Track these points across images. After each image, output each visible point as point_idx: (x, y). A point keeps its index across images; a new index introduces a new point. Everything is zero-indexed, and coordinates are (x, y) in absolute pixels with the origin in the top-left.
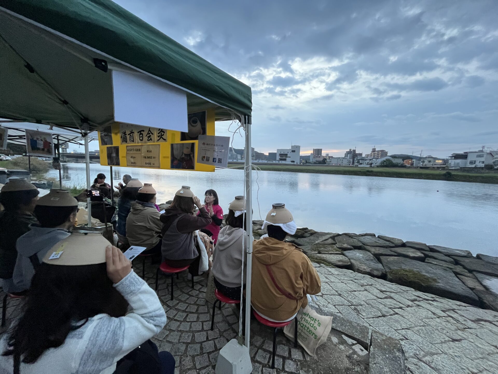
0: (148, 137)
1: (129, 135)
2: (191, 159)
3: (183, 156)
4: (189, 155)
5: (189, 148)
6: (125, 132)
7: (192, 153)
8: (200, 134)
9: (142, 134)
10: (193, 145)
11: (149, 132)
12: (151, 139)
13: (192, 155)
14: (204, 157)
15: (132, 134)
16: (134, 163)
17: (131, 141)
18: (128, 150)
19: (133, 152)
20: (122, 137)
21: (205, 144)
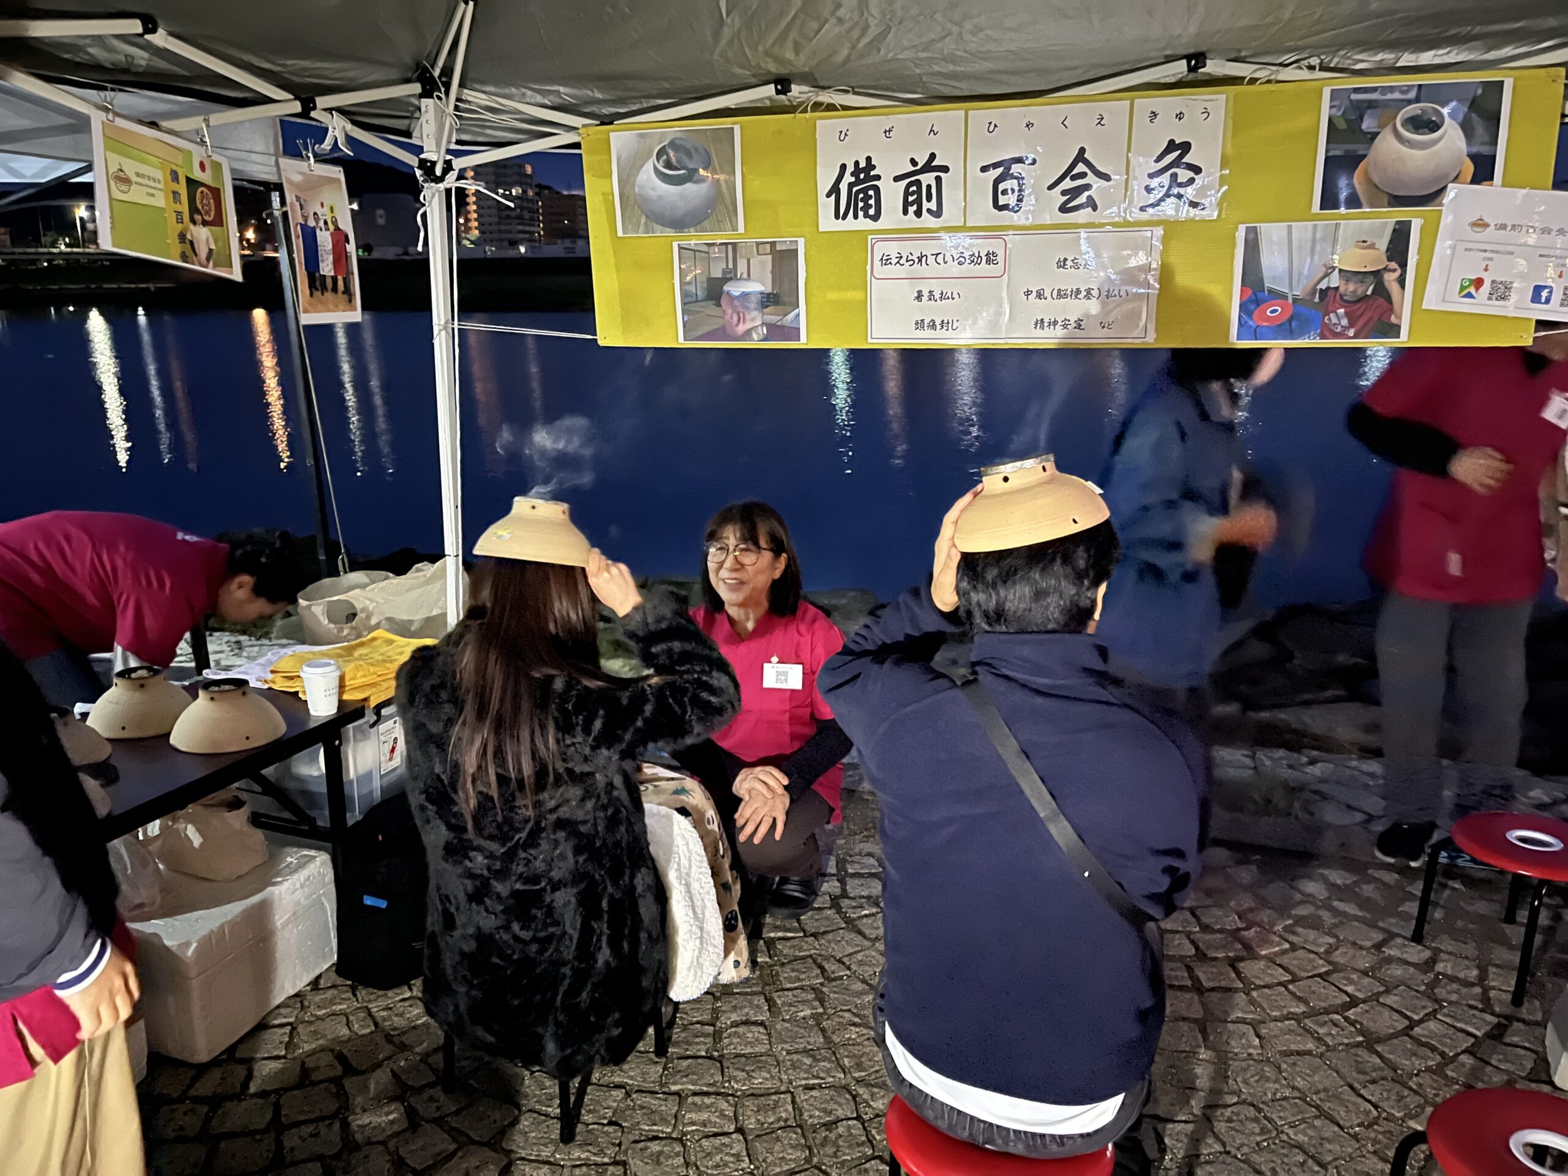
0: (1064, 193)
1: (897, 179)
2: (1381, 290)
3: (1335, 281)
4: (1377, 274)
5: (1372, 246)
6: (870, 166)
7: (1393, 265)
8: (1456, 179)
9: (1019, 178)
10: (1404, 228)
11: (1081, 168)
12: (1092, 204)
13: (1390, 279)
14: (1478, 283)
15: (927, 179)
16: (939, 327)
17: (919, 214)
18: (885, 261)
19: (933, 269)
20: (835, 191)
21: (1486, 225)
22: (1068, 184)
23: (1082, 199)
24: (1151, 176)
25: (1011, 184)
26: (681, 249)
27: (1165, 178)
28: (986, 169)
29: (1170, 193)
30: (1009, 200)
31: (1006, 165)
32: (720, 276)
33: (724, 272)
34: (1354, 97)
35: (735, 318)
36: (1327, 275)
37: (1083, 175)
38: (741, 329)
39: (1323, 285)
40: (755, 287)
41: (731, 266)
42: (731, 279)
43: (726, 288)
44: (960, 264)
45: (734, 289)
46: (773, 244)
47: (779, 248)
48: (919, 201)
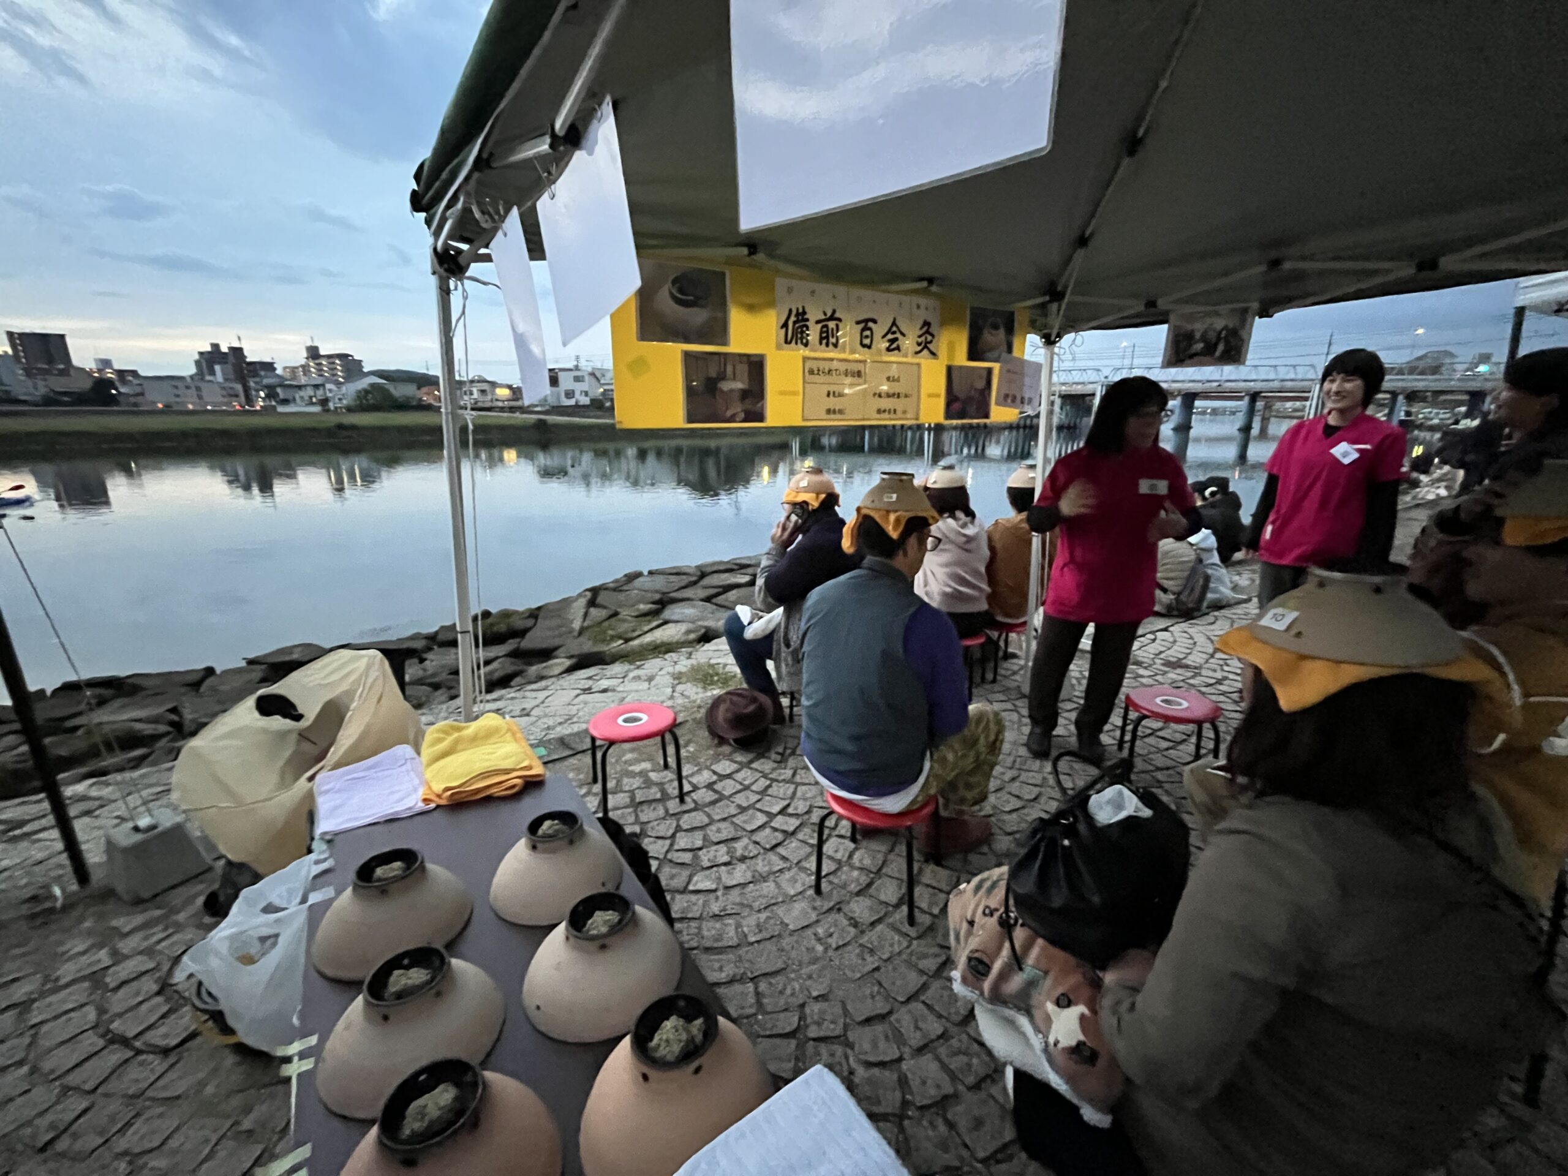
0: (889, 341)
1: (818, 322)
3: (973, 393)
5: (982, 378)
6: (804, 313)
9: (870, 329)
10: (990, 371)
11: (894, 329)
12: (898, 348)
14: (1007, 395)
15: (832, 325)
16: (837, 413)
17: (827, 345)
18: (811, 372)
19: (833, 378)
20: (785, 325)
21: (1010, 372)
22: (890, 336)
23: (894, 346)
24: (920, 336)
25: (868, 333)
26: (687, 355)
27: (923, 338)
28: (858, 323)
29: (926, 347)
30: (867, 341)
31: (866, 321)
35: (725, 406)
36: (971, 391)
37: (894, 333)
38: (729, 413)
39: (970, 395)
40: (739, 385)
42: (722, 379)
43: (719, 385)
44: (847, 376)
45: (726, 386)
46: (748, 356)
47: (752, 359)
48: (827, 338)
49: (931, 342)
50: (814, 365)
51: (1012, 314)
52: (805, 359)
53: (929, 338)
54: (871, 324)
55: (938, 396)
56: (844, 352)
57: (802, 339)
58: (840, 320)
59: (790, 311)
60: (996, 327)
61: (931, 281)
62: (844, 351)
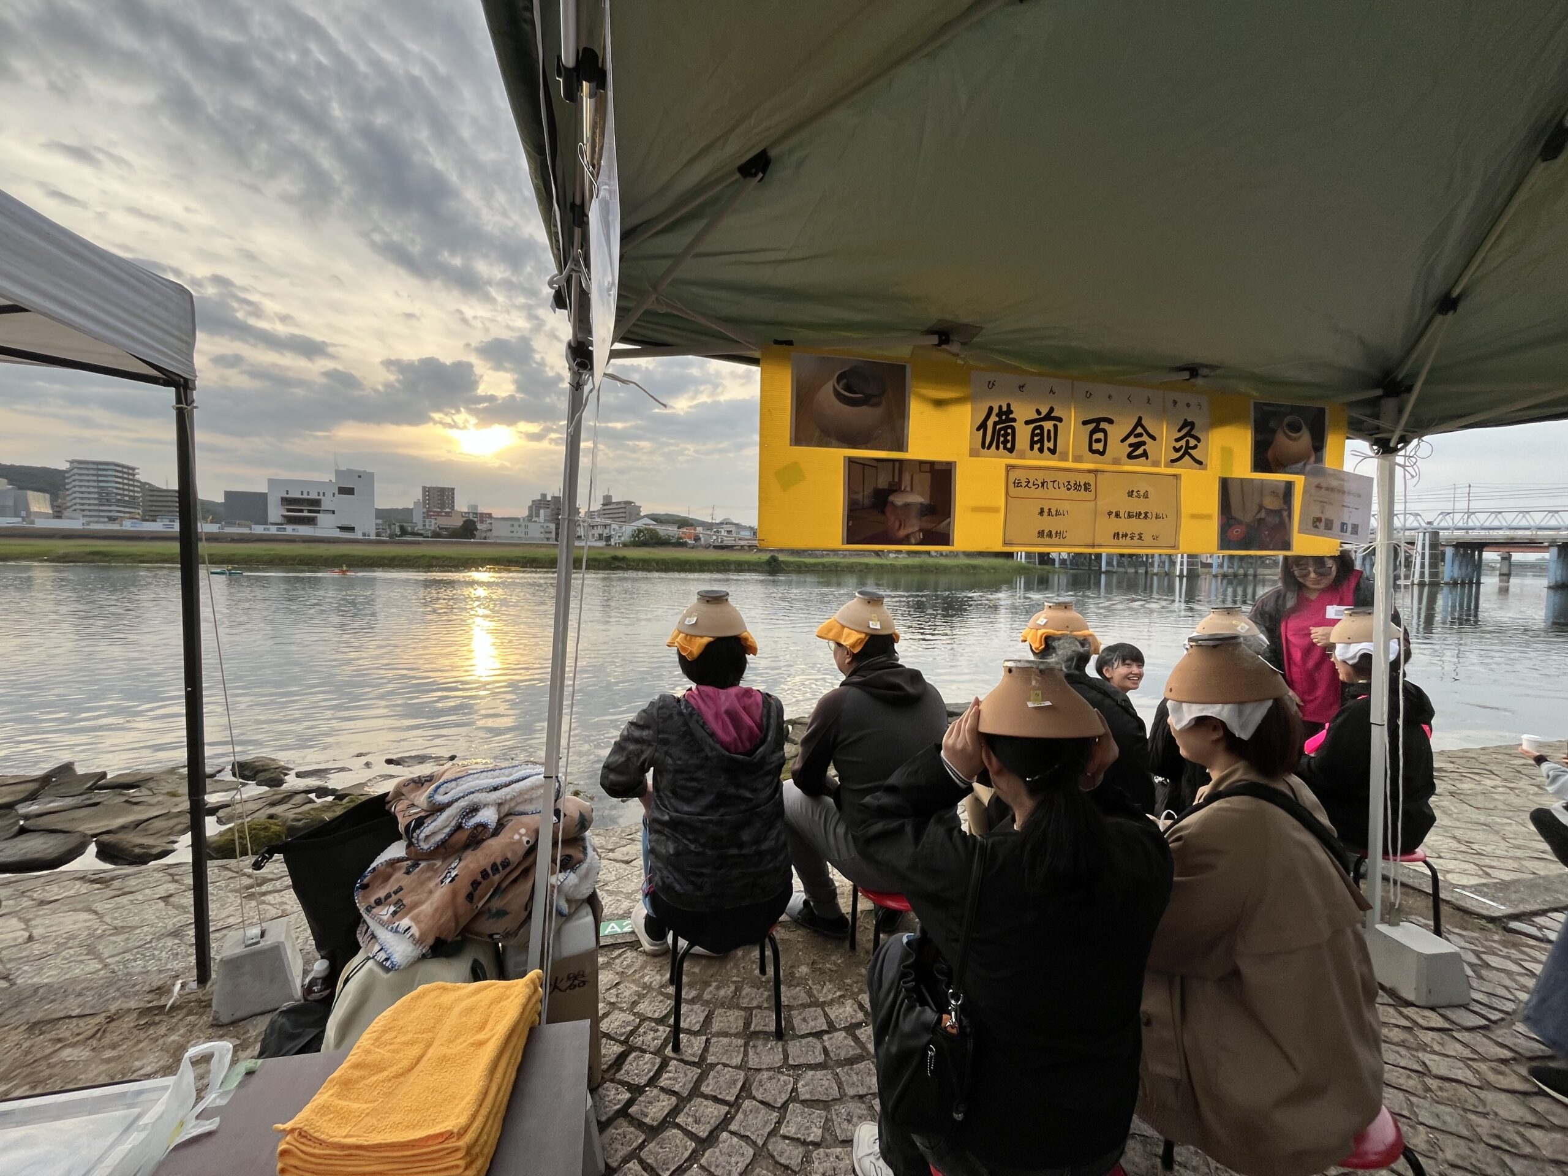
0: (1130, 445)
1: (1027, 423)
2: (1282, 522)
3: (1263, 515)
4: (1278, 513)
5: (1277, 495)
6: (1009, 411)
7: (1286, 508)
8: (1308, 461)
9: (1104, 431)
11: (1139, 430)
12: (1145, 454)
13: (1285, 514)
14: (1319, 520)
15: (1048, 425)
16: (1054, 536)
17: (1041, 450)
18: (1018, 484)
19: (1051, 492)
20: (983, 426)
21: (1321, 488)
22: (1132, 440)
23: (1140, 451)
24: (1177, 440)
25: (1100, 435)
26: (851, 462)
27: (1183, 443)
28: (1085, 423)
29: (1186, 453)
30: (1099, 446)
31: (1098, 421)
32: (886, 487)
33: (890, 484)
34: (1265, 408)
35: (897, 524)
36: (1259, 511)
37: (1140, 435)
38: (902, 533)
39: (1258, 517)
40: (918, 499)
41: (896, 479)
42: (895, 491)
43: (891, 498)
44: (1069, 489)
45: (899, 500)
46: (932, 464)
47: (937, 467)
48: (1041, 441)
49: (1195, 447)
50: (1022, 475)
51: (1322, 411)
52: (1010, 468)
53: (1192, 442)
54: (1103, 425)
55: (1208, 517)
56: (1067, 460)
57: (1005, 442)
58: (1060, 420)
59: (991, 409)
60: (1296, 428)
61: (1193, 370)
62: (1064, 458)
